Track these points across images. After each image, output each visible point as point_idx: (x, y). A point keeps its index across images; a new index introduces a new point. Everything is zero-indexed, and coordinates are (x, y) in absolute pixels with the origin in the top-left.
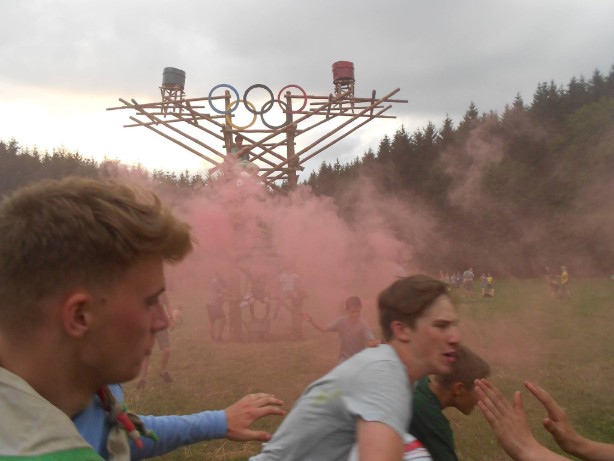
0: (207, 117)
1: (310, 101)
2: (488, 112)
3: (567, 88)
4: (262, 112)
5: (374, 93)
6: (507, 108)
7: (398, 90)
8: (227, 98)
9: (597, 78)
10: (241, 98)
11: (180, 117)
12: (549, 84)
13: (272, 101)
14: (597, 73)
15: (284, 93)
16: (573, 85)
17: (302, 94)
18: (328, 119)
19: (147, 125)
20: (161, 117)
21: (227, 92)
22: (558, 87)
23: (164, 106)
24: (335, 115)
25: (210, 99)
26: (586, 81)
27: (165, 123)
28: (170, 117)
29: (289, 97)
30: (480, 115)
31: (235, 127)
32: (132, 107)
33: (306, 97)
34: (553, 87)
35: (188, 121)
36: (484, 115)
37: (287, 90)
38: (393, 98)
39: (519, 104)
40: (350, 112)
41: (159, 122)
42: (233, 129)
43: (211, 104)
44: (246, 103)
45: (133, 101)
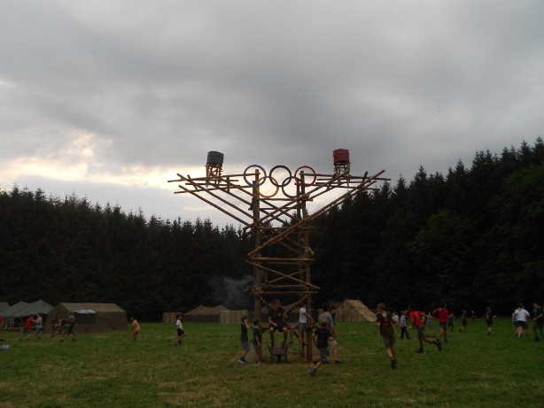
0: (239, 187)
1: (318, 177)
2: (434, 174)
3: (500, 156)
4: (283, 186)
5: (367, 173)
6: (450, 170)
7: (384, 171)
8: (257, 174)
9: (525, 149)
10: (268, 175)
11: (217, 187)
12: (485, 153)
13: (291, 178)
14: (525, 144)
15: (299, 172)
16: (506, 154)
17: (312, 173)
18: (328, 190)
19: (192, 192)
20: (204, 186)
21: (257, 171)
22: (493, 156)
23: (207, 179)
24: (334, 187)
25: (245, 175)
26: (516, 151)
27: (208, 191)
28: (210, 187)
29: (302, 175)
30: (428, 176)
31: (262, 196)
32: (186, 180)
33: (315, 175)
34: (489, 156)
35: (223, 190)
36: (432, 176)
37: (302, 170)
38: (379, 177)
39: (460, 168)
40: (346, 185)
41: (203, 189)
42: (261, 197)
43: (245, 179)
44: (271, 179)
45: (189, 176)
